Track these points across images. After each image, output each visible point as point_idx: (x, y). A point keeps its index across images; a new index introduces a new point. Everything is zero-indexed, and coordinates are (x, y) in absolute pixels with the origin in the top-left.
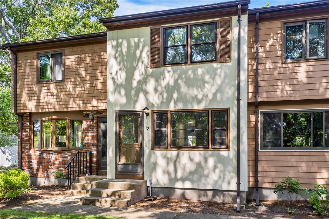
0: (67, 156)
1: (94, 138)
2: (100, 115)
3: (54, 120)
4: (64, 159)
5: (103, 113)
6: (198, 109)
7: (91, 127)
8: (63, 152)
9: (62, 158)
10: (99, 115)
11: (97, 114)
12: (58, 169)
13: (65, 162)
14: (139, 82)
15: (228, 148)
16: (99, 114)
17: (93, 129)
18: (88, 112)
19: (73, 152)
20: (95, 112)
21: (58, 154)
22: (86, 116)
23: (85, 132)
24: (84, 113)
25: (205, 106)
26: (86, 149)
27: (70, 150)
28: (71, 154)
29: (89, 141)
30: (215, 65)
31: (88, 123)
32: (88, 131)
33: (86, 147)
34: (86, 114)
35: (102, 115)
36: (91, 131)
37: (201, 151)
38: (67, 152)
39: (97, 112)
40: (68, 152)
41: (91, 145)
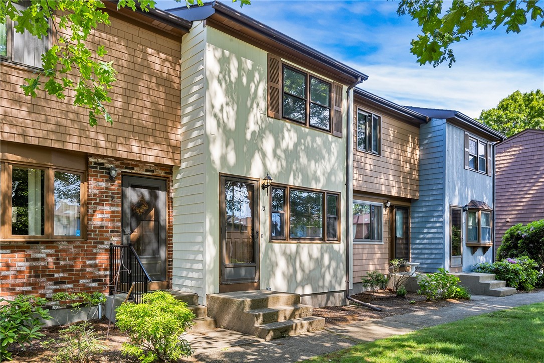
0: (44, 255)
1: (116, 216)
2: (128, 171)
3: (9, 163)
4: (34, 264)
5: (136, 169)
6: (316, 189)
7: (108, 193)
8: (28, 248)
9: (27, 260)
10: (126, 170)
11: (123, 168)
12: (14, 289)
13: (35, 272)
14: (253, 133)
15: (339, 240)
16: (126, 168)
17: (113, 198)
18: (100, 161)
19: (61, 247)
20: (118, 163)
21: (12, 252)
22: (96, 168)
23: (93, 202)
24: (91, 160)
25: (323, 187)
26: (96, 239)
27: (52, 242)
28: (56, 251)
29: (105, 223)
30: (330, 137)
31: (103, 184)
32: (100, 200)
33: (95, 235)
34: (95, 163)
35: (133, 171)
36: (108, 201)
37: (318, 243)
38: (42, 247)
39: (121, 163)
40: (47, 248)
41: (107, 232)
